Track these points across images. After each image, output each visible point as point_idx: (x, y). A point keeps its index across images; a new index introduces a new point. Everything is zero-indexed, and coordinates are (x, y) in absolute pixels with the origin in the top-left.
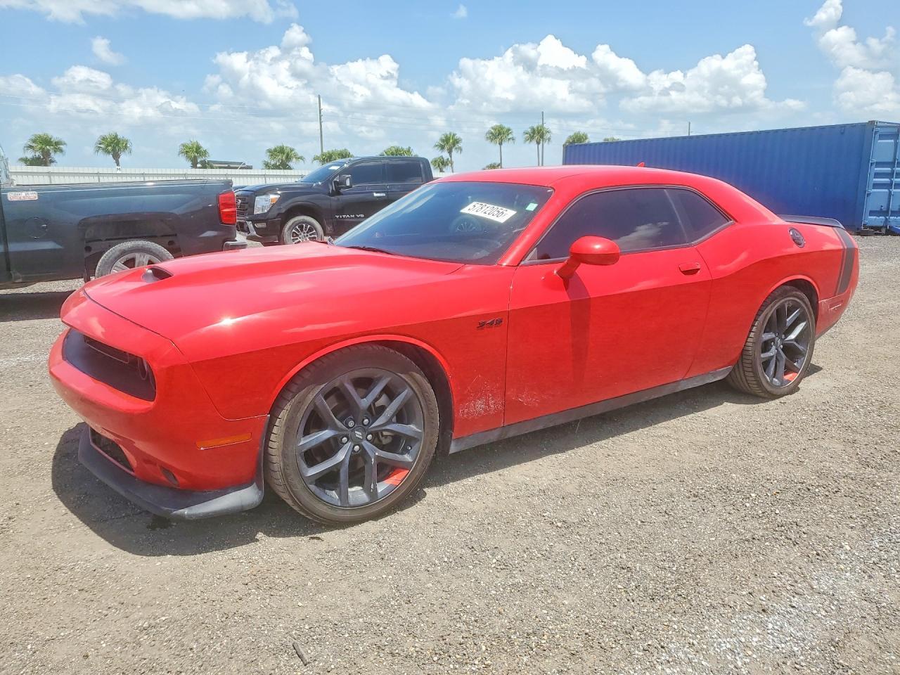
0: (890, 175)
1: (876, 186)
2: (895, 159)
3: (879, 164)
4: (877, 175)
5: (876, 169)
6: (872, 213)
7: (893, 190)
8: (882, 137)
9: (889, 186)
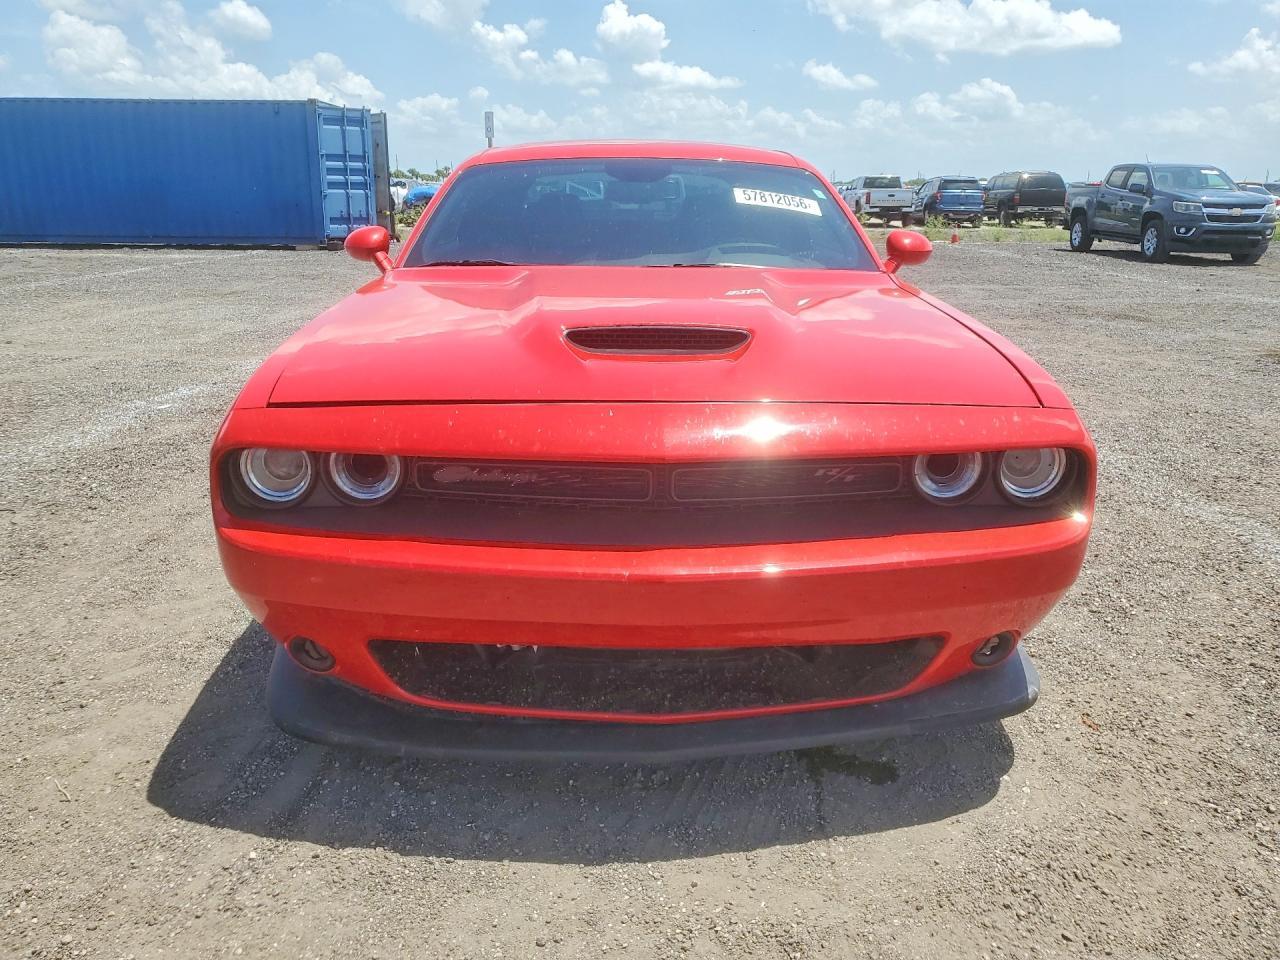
0: (343, 171)
1: (332, 185)
2: (345, 151)
3: (330, 157)
4: (331, 171)
5: (327, 163)
6: (333, 220)
7: (351, 191)
8: (328, 121)
9: (344, 185)
